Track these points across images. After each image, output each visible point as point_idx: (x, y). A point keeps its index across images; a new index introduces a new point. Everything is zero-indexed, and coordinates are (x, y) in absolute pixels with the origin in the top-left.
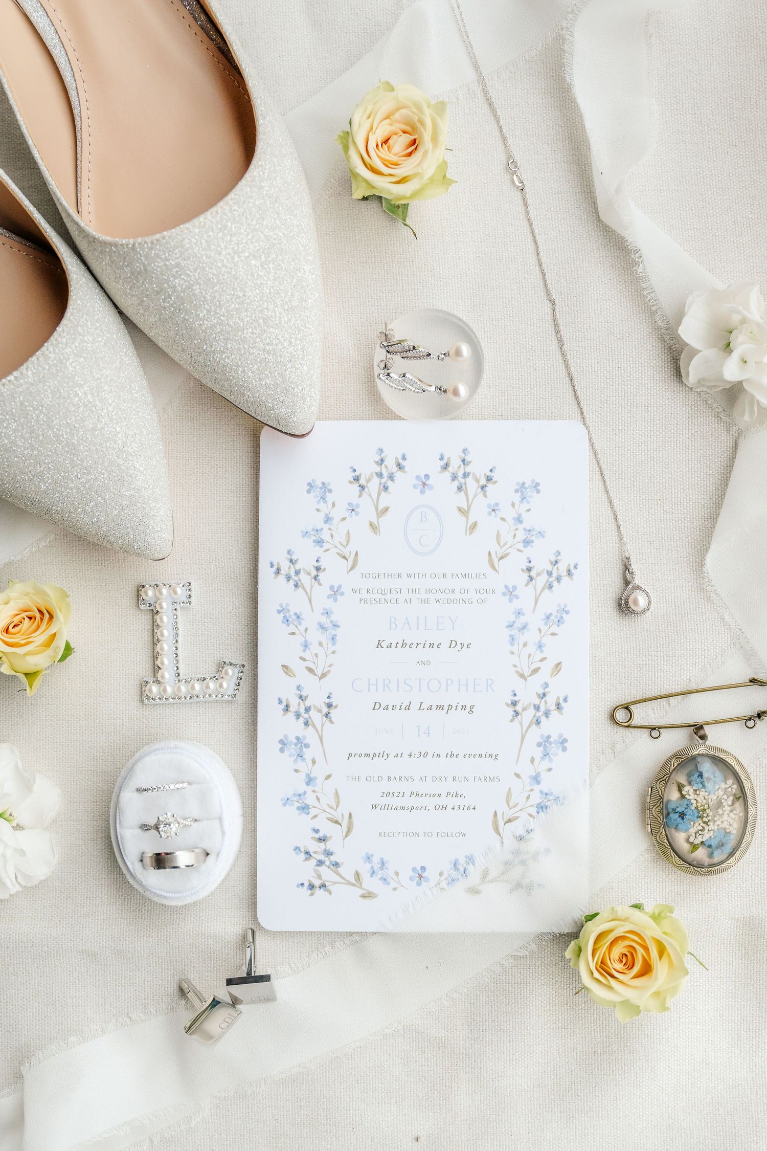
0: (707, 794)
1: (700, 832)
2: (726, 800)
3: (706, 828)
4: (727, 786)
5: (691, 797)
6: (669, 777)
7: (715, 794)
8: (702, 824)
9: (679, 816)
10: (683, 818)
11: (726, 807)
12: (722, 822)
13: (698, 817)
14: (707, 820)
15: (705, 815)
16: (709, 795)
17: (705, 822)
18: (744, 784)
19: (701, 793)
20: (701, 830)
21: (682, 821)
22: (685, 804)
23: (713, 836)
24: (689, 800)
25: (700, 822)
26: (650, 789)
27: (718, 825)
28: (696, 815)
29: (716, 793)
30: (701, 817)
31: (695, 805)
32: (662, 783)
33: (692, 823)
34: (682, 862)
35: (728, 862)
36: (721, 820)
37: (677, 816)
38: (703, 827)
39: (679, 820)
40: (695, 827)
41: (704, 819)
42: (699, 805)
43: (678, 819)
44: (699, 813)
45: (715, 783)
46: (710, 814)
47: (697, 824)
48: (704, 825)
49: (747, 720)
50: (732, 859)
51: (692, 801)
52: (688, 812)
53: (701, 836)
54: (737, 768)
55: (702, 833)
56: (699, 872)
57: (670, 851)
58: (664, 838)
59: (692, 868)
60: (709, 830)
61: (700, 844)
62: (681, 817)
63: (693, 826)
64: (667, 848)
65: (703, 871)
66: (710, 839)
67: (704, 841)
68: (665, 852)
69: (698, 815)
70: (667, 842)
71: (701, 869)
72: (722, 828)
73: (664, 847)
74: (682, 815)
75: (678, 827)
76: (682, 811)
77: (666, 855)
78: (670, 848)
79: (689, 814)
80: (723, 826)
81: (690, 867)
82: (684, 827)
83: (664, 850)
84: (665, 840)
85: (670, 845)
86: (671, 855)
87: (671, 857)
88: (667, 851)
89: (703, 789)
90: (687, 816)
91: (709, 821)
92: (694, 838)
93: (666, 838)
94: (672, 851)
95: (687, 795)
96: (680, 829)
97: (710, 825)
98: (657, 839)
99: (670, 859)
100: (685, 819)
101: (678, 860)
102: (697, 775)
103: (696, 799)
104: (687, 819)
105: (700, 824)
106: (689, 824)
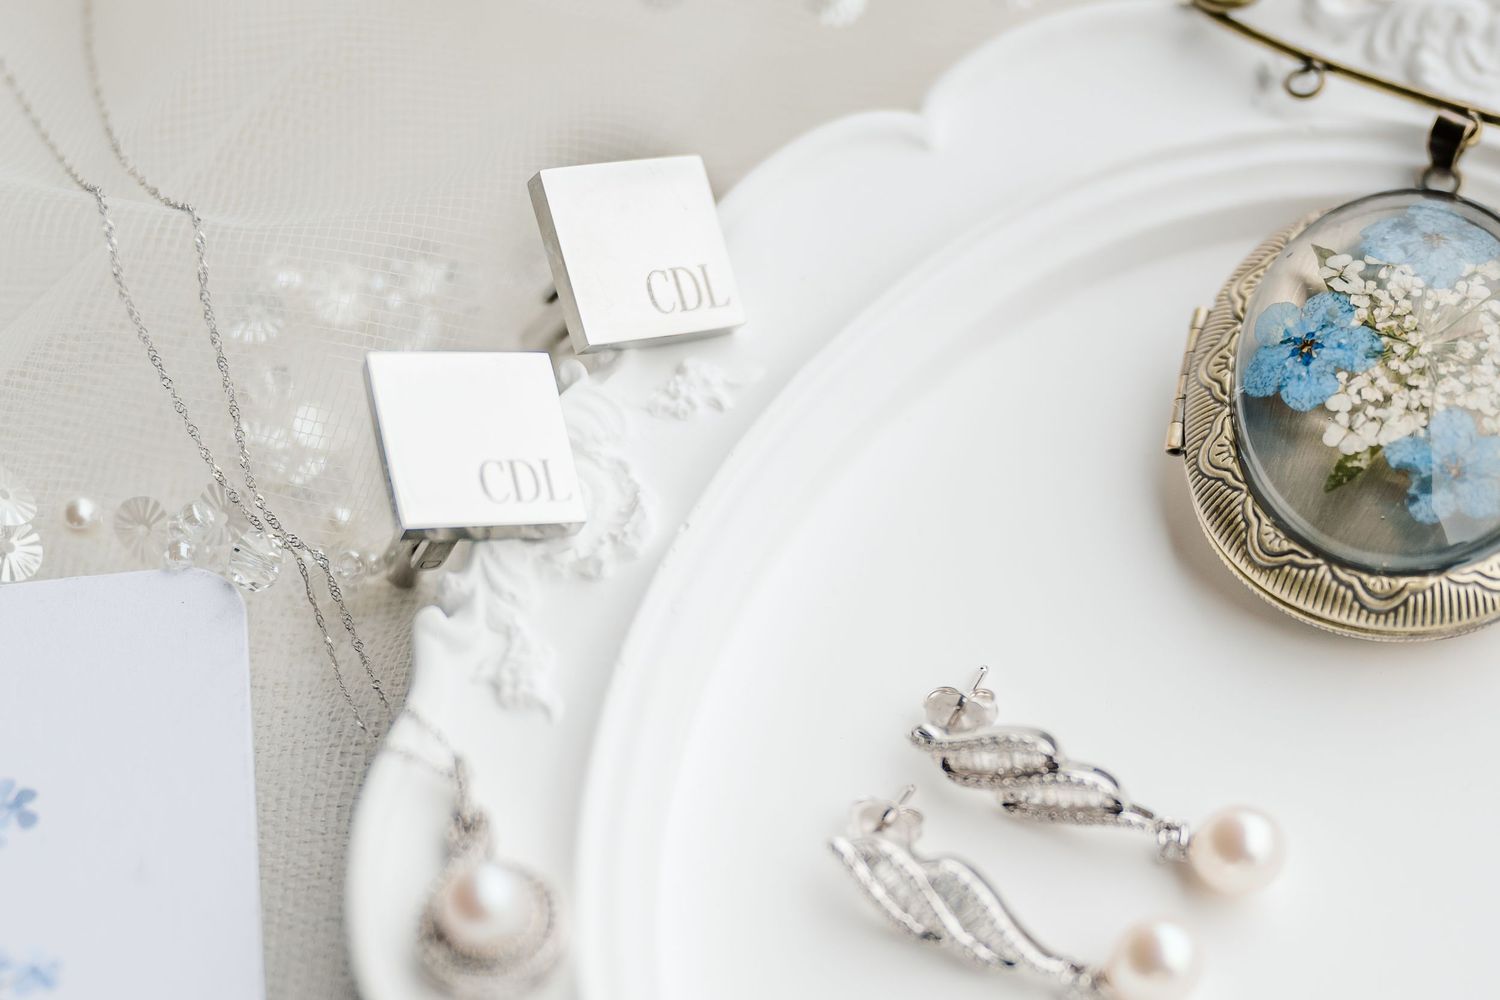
0: (1420, 282)
1: (1371, 411)
2: (1496, 318)
3: (1401, 398)
5: (1355, 286)
7: (1453, 288)
8: (1383, 381)
9: (1294, 353)
10: (1307, 360)
11: (1494, 339)
12: (1470, 388)
13: (1371, 355)
14: (1404, 370)
16: (1429, 286)
17: (1395, 377)
20: (1377, 404)
21: (1302, 370)
22: (1322, 311)
23: (1421, 433)
24: (1341, 297)
25: (1377, 371)
27: (1450, 395)
28: (1363, 346)
29: (1461, 286)
30: (1382, 355)
31: (1362, 313)
33: (1342, 376)
34: (1286, 546)
36: (1466, 379)
37: (1284, 352)
38: (1387, 396)
39: (1293, 365)
40: (1353, 390)
41: (1394, 364)
42: (1381, 314)
43: (1289, 364)
44: (1375, 339)
45: (1460, 255)
46: (1425, 349)
47: (1361, 382)
48: (1392, 387)
51: (1354, 301)
52: (1331, 337)
53: (1374, 425)
55: (1380, 413)
56: (1356, 597)
57: (1245, 500)
58: (1226, 455)
59: (1324, 569)
60: (1408, 408)
61: (1367, 456)
62: (1301, 355)
63: (1347, 387)
64: (1235, 489)
65: (1370, 587)
66: (1411, 440)
67: (1383, 443)
68: (1222, 507)
69: (1372, 348)
70: (1235, 467)
71: (1358, 574)
72: (1465, 409)
73: (1224, 487)
74: (1305, 348)
75: (1284, 397)
76: (1307, 335)
77: (1227, 521)
78: (1244, 487)
79: (1335, 345)
80: (1472, 402)
81: (1317, 567)
82: (1307, 395)
83: (1219, 500)
84: (1231, 459)
85: (1248, 480)
86: (1245, 519)
87: (1243, 525)
88: (1232, 501)
89: (1407, 268)
90: (1324, 351)
91: (1412, 373)
92: (1344, 432)
93: (1233, 453)
94: (1250, 500)
95: (1338, 280)
96: (1291, 405)
97: (1417, 387)
98: (1198, 466)
99: (1241, 532)
100: (1313, 365)
101: (1272, 536)
102: (1390, 224)
103: (1371, 296)
104: (1323, 363)
105: (1373, 381)
106: (1328, 383)
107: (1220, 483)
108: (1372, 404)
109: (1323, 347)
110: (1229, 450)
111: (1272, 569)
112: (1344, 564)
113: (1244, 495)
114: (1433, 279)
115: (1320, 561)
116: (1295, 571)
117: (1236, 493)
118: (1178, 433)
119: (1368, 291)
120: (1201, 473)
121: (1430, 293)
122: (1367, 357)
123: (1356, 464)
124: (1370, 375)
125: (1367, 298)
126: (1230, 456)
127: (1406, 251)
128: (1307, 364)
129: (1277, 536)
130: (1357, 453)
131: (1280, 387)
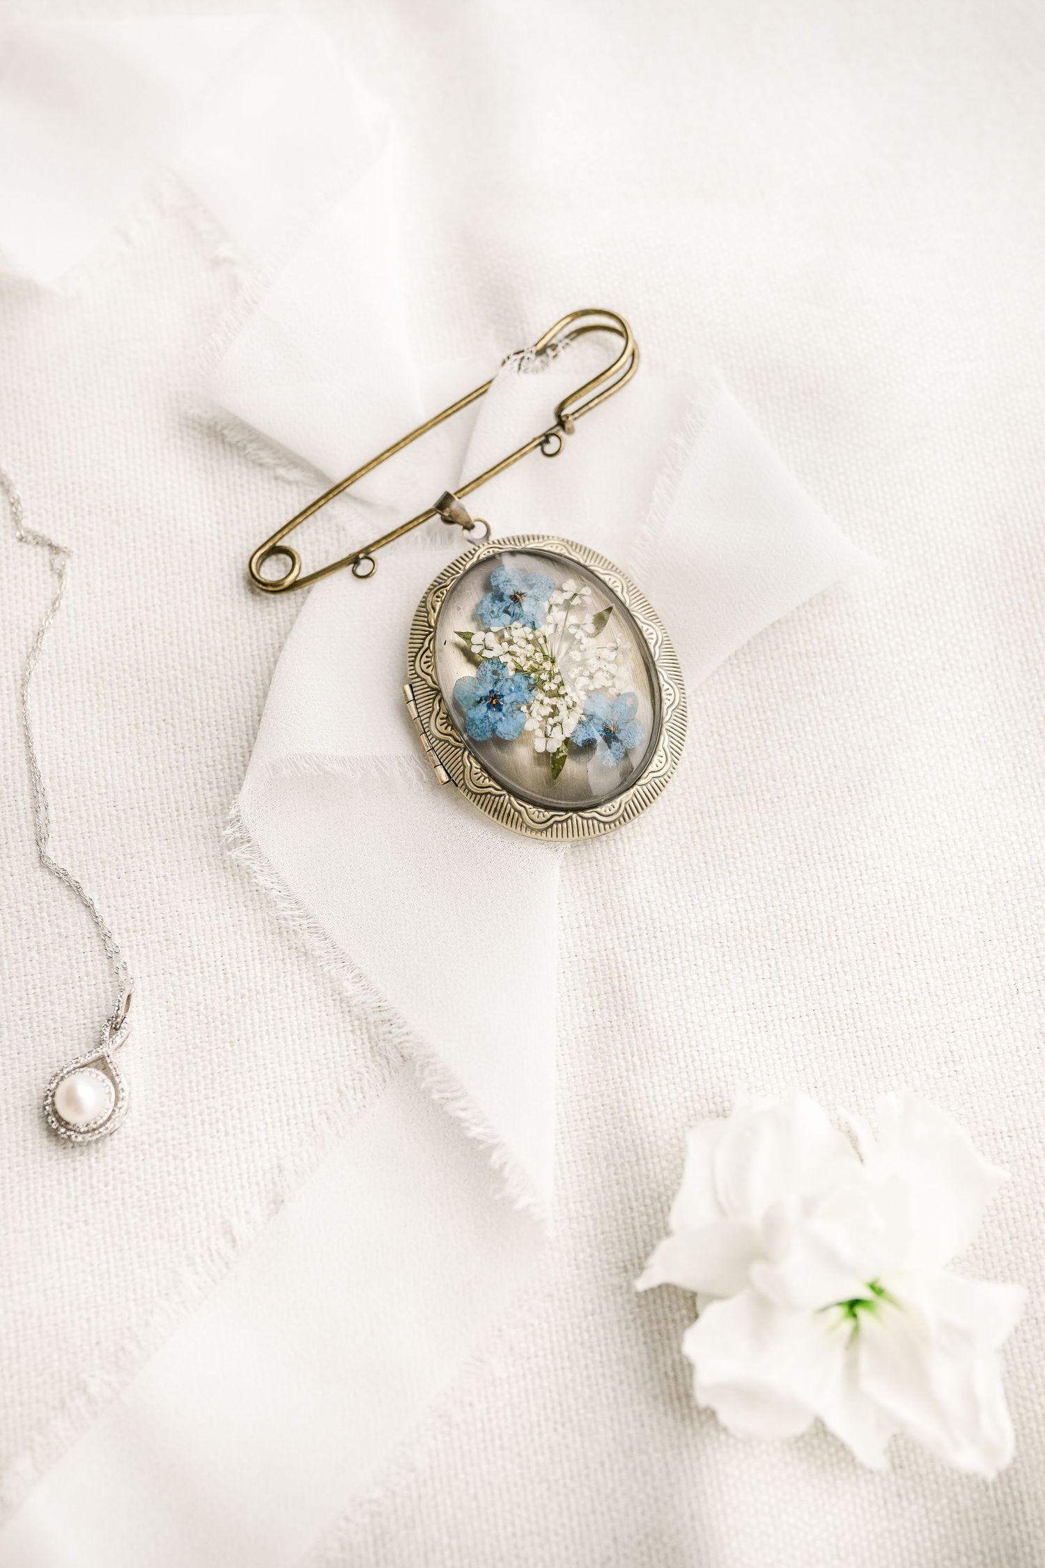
0: (528, 629)
1: (551, 721)
2: (578, 626)
3: (561, 704)
4: (568, 596)
5: (498, 650)
6: (434, 637)
7: (546, 624)
8: (547, 700)
9: (489, 707)
10: (499, 707)
11: (585, 640)
13: (531, 688)
14: (554, 687)
15: (544, 677)
16: (534, 629)
17: (551, 694)
18: (610, 585)
19: (514, 633)
20: (552, 715)
21: (500, 715)
22: (489, 674)
23: (584, 718)
24: (494, 661)
25: (541, 696)
26: (407, 688)
27: (585, 688)
28: (524, 685)
29: (550, 620)
30: (537, 685)
31: (511, 665)
32: (424, 659)
33: (524, 708)
34: (548, 814)
35: (650, 769)
36: (587, 673)
37: (483, 708)
38: (554, 707)
39: (493, 715)
40: (534, 714)
41: (546, 687)
42: (521, 660)
43: (490, 714)
44: (527, 677)
45: (537, 600)
46: (556, 670)
47: (536, 707)
48: (554, 701)
49: (541, 444)
50: (656, 758)
51: (502, 659)
52: (504, 688)
53: (558, 728)
54: (576, 556)
55: (556, 719)
56: (599, 821)
57: (509, 799)
58: (483, 778)
59: (574, 816)
60: (568, 708)
61: (564, 747)
62: (494, 706)
63: (530, 713)
64: (500, 796)
65: (604, 813)
66: (581, 725)
67: (568, 736)
68: (498, 809)
69: (529, 684)
70: (492, 783)
71: (595, 810)
72: (596, 690)
73: (493, 797)
74: (494, 701)
75: (499, 735)
76: (490, 692)
77: (506, 816)
78: (504, 792)
79: (508, 691)
80: (597, 684)
81: (571, 818)
82: (511, 729)
83: (494, 806)
84: (487, 780)
85: (504, 787)
86: (516, 810)
87: (517, 814)
88: (502, 803)
89: (516, 624)
90: (505, 698)
91: (559, 687)
92: (545, 740)
93: (486, 775)
94: (512, 799)
95: (485, 651)
96: (506, 739)
97: (566, 694)
98: (468, 789)
99: (518, 819)
100: (504, 709)
101: (537, 812)
102: (489, 599)
103: (509, 652)
104: (508, 705)
105: (542, 703)
106: (518, 716)
107: (489, 796)
108: (550, 716)
109: (503, 696)
110: (482, 775)
111: (546, 829)
112: (583, 809)
113: (507, 797)
114: (533, 624)
115: (570, 814)
116: (560, 825)
117: (502, 798)
118: (443, 773)
119: (506, 651)
120: (473, 793)
121: (537, 633)
122: (530, 691)
123: (561, 755)
124: (538, 700)
125: (508, 654)
126: (485, 778)
127: (509, 614)
128: (500, 710)
129: (539, 812)
130: (558, 749)
131: (493, 731)
